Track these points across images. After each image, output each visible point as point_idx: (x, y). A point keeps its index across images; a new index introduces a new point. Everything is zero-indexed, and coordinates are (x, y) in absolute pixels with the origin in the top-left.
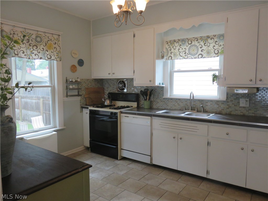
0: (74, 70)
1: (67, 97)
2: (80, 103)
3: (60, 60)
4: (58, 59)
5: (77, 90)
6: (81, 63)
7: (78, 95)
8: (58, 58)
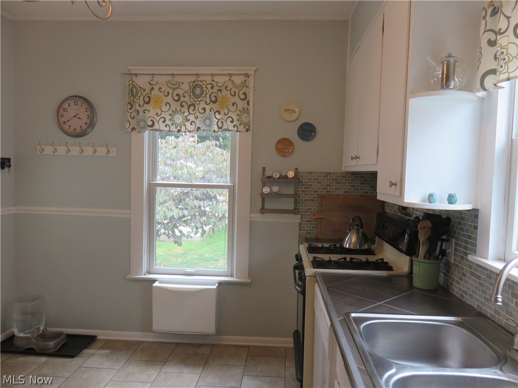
0: (285, 150)
1: (262, 213)
2: (300, 230)
3: (247, 130)
4: (241, 128)
5: (292, 200)
6: (307, 131)
7: (295, 211)
8: (240, 125)
